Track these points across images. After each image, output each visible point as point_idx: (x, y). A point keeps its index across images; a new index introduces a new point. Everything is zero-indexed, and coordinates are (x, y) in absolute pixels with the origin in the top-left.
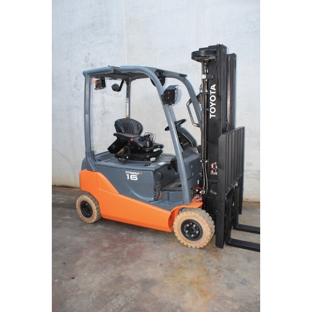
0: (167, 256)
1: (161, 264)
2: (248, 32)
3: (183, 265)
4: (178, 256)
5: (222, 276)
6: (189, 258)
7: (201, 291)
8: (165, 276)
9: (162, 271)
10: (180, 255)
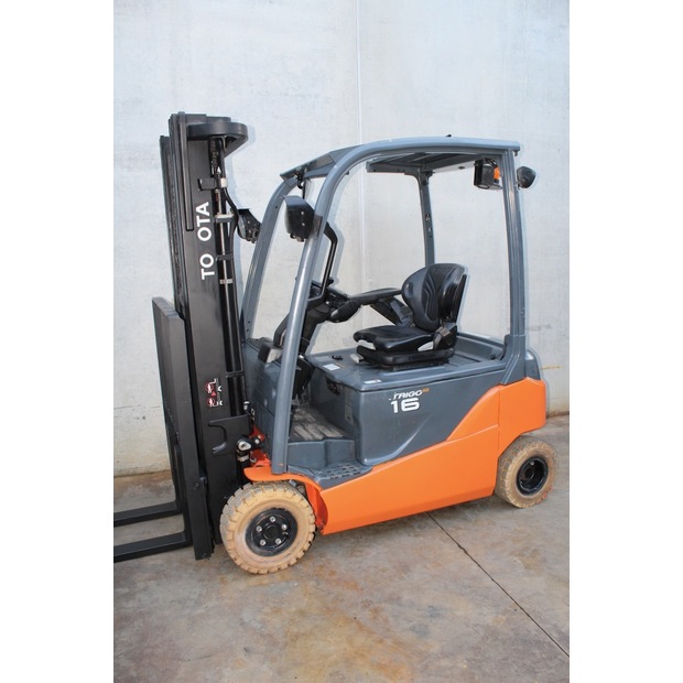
0: (242, 624)
1: (246, 649)
2: (286, 94)
3: (296, 630)
4: (266, 614)
5: (391, 619)
6: (293, 609)
7: (381, 667)
8: (280, 672)
9: (263, 663)
10: (267, 610)
